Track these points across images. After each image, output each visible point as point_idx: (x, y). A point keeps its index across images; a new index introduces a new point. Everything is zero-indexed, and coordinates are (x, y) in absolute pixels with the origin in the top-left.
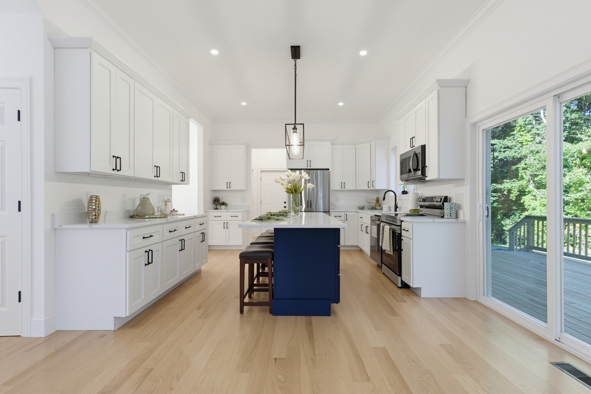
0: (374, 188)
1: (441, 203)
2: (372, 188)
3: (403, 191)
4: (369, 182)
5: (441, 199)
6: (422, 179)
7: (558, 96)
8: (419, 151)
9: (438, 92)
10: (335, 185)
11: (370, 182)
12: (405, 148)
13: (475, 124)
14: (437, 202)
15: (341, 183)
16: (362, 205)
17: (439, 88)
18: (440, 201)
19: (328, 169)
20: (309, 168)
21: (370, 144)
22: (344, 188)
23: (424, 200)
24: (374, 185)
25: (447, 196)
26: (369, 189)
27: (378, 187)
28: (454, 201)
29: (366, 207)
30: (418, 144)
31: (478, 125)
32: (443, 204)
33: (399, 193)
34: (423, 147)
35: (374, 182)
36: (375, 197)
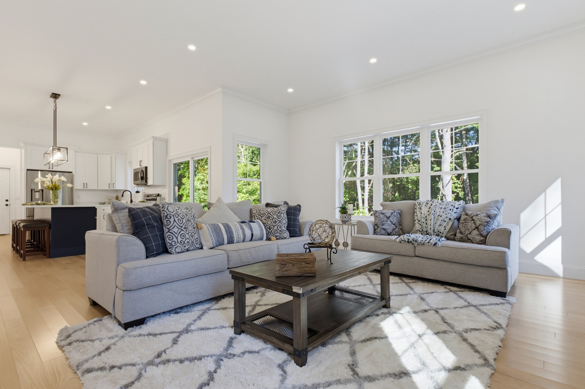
0: (115, 188)
1: (156, 197)
2: (113, 189)
3: (136, 191)
4: (109, 184)
5: (156, 195)
6: (146, 184)
7: (193, 158)
8: (144, 169)
9: (153, 141)
10: (78, 185)
11: (111, 184)
12: (137, 166)
13: (170, 160)
14: (154, 197)
15: (84, 183)
16: (103, 201)
17: (153, 140)
18: (156, 196)
19: (71, 172)
20: (51, 169)
21: (110, 156)
22: (87, 188)
23: (148, 196)
24: (114, 187)
25: (159, 194)
26: (110, 189)
27: (117, 187)
28: (163, 196)
29: (107, 203)
30: (144, 165)
31: (172, 161)
32: (157, 198)
33: (134, 193)
34: (146, 168)
35: (114, 185)
36: (114, 195)
